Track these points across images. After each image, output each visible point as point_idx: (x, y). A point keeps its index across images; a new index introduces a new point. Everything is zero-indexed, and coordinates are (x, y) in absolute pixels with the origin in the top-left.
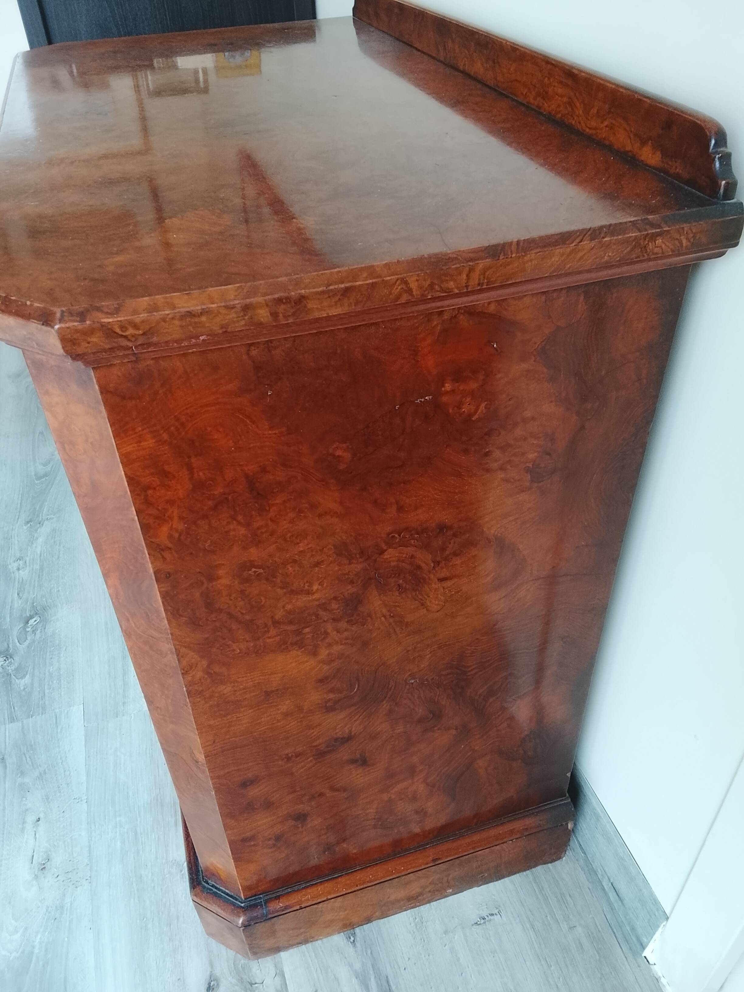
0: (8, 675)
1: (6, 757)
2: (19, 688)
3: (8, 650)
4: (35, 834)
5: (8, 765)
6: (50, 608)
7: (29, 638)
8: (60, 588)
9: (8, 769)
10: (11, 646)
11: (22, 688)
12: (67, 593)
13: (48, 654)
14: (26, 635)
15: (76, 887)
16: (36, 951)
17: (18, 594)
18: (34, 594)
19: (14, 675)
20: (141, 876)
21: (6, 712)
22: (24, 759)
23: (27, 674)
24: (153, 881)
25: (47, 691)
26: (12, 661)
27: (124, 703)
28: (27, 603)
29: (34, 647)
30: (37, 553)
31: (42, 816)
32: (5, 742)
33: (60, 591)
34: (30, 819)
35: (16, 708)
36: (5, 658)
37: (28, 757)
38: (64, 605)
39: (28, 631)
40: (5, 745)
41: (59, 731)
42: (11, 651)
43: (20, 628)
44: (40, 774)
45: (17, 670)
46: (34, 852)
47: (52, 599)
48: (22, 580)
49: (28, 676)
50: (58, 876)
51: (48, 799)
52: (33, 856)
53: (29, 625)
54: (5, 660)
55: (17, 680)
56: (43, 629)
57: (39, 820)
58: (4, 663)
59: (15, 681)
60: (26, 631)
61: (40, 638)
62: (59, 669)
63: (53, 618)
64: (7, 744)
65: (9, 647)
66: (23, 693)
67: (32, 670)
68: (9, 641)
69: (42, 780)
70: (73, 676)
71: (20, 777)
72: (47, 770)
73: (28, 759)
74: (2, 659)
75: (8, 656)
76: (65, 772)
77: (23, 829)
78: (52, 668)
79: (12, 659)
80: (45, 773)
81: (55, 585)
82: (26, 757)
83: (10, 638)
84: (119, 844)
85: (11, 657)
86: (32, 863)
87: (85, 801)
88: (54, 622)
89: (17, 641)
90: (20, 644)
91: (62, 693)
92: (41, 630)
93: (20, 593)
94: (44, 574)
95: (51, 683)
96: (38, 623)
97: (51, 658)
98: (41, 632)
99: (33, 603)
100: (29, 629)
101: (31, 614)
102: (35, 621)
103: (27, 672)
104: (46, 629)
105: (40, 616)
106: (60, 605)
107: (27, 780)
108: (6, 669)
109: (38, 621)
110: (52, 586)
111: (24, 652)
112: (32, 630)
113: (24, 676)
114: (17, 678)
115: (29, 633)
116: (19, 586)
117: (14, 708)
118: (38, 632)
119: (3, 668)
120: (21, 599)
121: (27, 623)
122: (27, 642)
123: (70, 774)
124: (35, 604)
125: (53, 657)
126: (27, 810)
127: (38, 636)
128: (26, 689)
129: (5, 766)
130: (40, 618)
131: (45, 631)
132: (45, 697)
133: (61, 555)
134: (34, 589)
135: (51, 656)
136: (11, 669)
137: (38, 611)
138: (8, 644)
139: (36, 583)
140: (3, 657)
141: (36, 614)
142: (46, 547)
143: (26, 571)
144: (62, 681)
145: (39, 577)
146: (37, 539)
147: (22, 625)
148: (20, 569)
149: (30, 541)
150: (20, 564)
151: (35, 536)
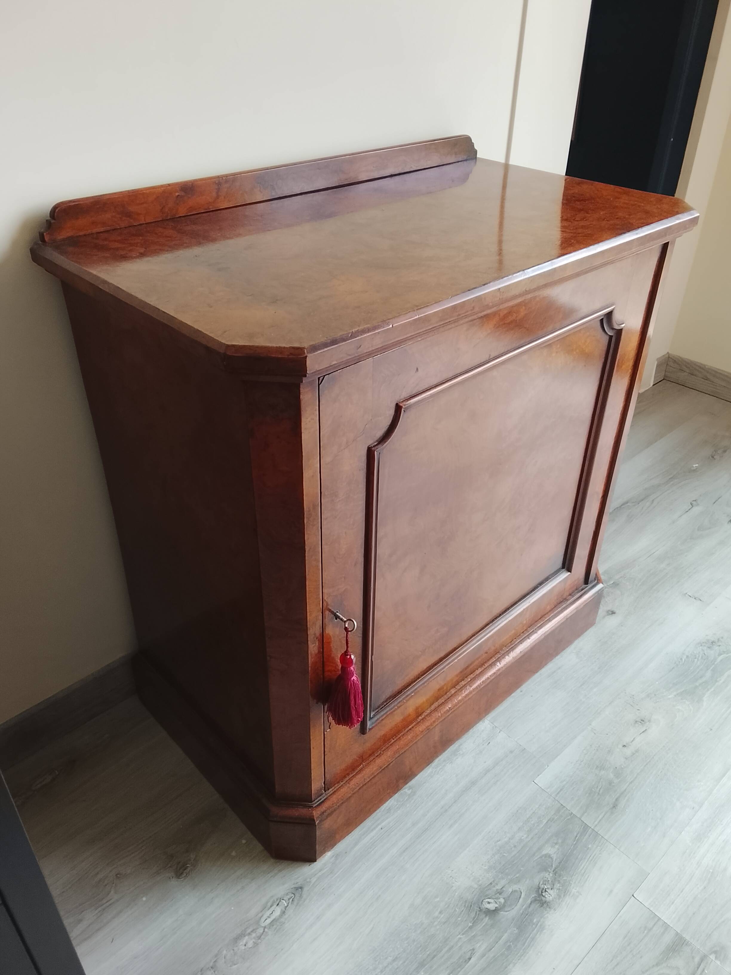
0: (555, 874)
1: (612, 806)
2: (558, 849)
3: (535, 900)
4: (633, 741)
5: (614, 800)
6: (466, 901)
7: (510, 890)
8: (437, 914)
9: (616, 797)
10: (529, 901)
11: (557, 847)
12: (438, 899)
13: (513, 854)
14: (509, 897)
15: (633, 695)
16: (675, 693)
17: (470, 959)
18: (460, 938)
19: (552, 866)
20: (599, 668)
21: (584, 840)
22: (601, 791)
23: (543, 856)
24: (595, 661)
25: (545, 822)
26: (541, 883)
27: (511, 752)
28: (474, 936)
29: (515, 875)
31: (620, 746)
32: (603, 817)
33: (439, 910)
35: (575, 834)
36: (544, 894)
37: (598, 789)
38: (454, 888)
39: (504, 898)
40: (605, 814)
41: (565, 783)
42: (533, 896)
43: (506, 911)
44: (600, 770)
45: (545, 869)
46: (640, 734)
47: (455, 910)
49: (544, 852)
50: (638, 710)
51: (609, 751)
52: (643, 732)
53: (497, 906)
54: (546, 891)
55: (554, 859)
56: (493, 885)
57: (624, 746)
58: (548, 889)
59: (556, 860)
60: (505, 902)
61: (503, 878)
62: (519, 829)
63: (476, 886)
64: (603, 814)
65: (532, 902)
66: (560, 841)
67: (536, 855)
68: (526, 909)
69: (603, 765)
70: (517, 811)
71: (613, 783)
72: (595, 768)
73: (599, 787)
74: (546, 896)
75: (540, 892)
76: (586, 754)
77: (637, 751)
78: (523, 836)
79: (540, 885)
80: (597, 767)
81: (436, 923)
82: (599, 791)
83: (521, 911)
84: (595, 690)
85: (539, 888)
86: (646, 730)
87: (591, 726)
88: (479, 881)
89: (521, 900)
90: (521, 893)
91: (537, 806)
92: (494, 886)
93: (468, 957)
94: (428, 953)
95: (536, 825)
96: (489, 898)
97: (515, 846)
98: (497, 884)
99: (471, 928)
100: (502, 901)
101: (484, 916)
102: (489, 903)
103: (541, 857)
104: (491, 882)
105: (480, 904)
106: (457, 894)
107: (611, 776)
108: (552, 881)
109: (487, 900)
110: (438, 927)
111: (526, 881)
112: (500, 896)
113: (548, 856)
114: (552, 861)
115: (505, 895)
116: (459, 969)
117: (576, 837)
118: (499, 887)
119: (554, 885)
120: (473, 949)
121: (496, 910)
122: (516, 887)
123: (584, 749)
124: (470, 924)
125: (512, 846)
126: (626, 759)
127: (503, 882)
128: (555, 841)
129: (617, 800)
130: (483, 901)
131: (494, 881)
132: (550, 819)
133: (390, 959)
134: (452, 947)
135: (513, 849)
136: (549, 876)
137: (476, 912)
138: (529, 906)
139: (445, 950)
140: (544, 896)
141: (481, 911)
144: (528, 816)
145: (435, 956)
147: (502, 912)
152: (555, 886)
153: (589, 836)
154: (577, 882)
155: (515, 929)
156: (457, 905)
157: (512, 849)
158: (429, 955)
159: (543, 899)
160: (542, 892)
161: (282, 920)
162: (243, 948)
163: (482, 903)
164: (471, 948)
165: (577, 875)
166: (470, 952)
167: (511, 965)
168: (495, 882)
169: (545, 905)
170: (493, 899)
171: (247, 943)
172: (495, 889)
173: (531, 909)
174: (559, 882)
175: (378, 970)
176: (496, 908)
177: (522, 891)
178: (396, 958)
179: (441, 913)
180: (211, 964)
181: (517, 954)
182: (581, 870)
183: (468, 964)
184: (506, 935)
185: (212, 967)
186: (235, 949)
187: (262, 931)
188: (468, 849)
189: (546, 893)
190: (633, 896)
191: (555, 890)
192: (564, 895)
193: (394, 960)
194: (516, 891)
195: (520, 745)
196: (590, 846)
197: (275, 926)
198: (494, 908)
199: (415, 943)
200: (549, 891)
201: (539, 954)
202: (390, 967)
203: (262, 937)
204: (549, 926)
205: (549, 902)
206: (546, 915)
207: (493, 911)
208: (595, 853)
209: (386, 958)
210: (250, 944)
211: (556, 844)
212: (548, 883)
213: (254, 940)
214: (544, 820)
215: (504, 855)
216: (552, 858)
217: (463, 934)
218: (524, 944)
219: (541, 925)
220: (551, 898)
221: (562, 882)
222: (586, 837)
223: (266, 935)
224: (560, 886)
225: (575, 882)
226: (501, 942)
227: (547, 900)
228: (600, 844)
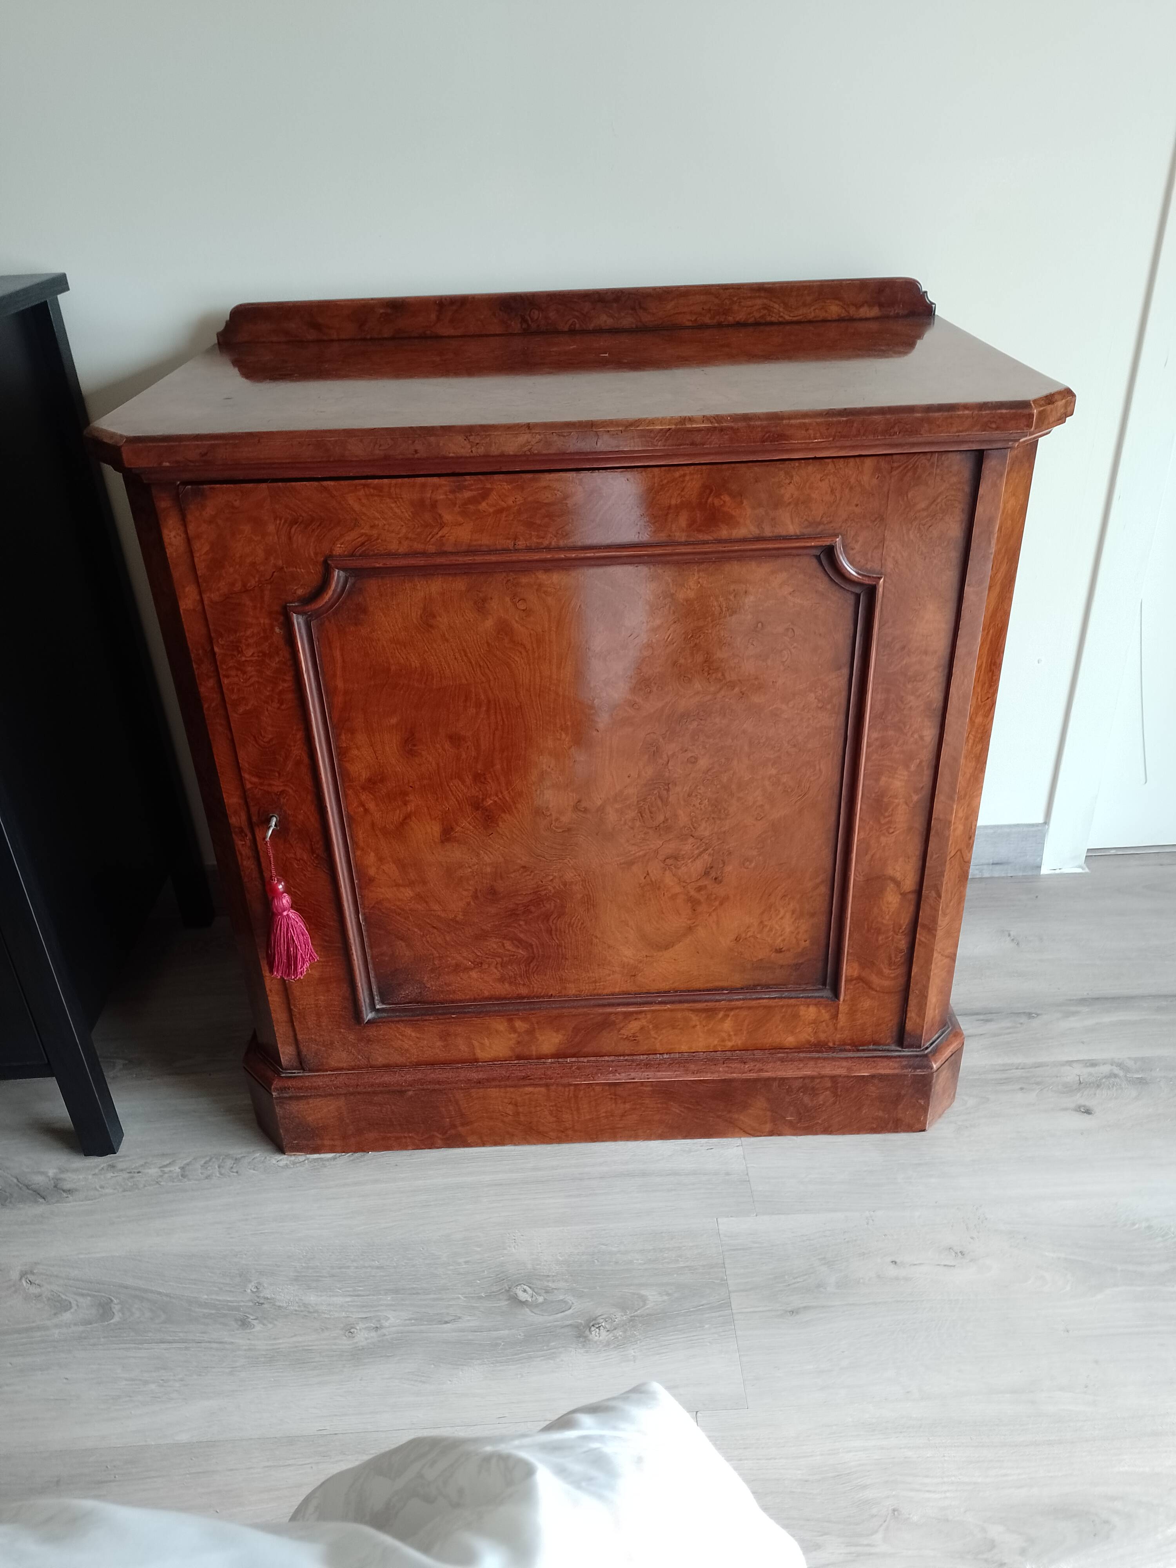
0: (631, 1320)
1: (789, 1309)
2: (664, 1301)
3: (576, 1327)
4: (915, 1265)
5: (802, 1305)
6: (503, 1272)
7: (561, 1297)
8: (462, 1260)
9: (809, 1304)
10: (569, 1323)
11: (666, 1298)
12: (479, 1249)
13: (606, 1268)
14: (552, 1302)
15: (986, 1219)
16: (1061, 1255)
17: (446, 1322)
18: (459, 1298)
19: (636, 1311)
20: (973, 1161)
21: (707, 1315)
22: (797, 1285)
23: (638, 1294)
25: (682, 1264)
26: (603, 1317)
27: (728, 1173)
28: (474, 1308)
29: (583, 1288)
30: (348, 1302)
31: (890, 1259)
32: (763, 1311)
33: (467, 1259)
34: (892, 1271)
35: (704, 1302)
36: (593, 1329)
37: (794, 1281)
38: (505, 1252)
39: (545, 1299)
40: (769, 1311)
41: (757, 1245)
42: (580, 1321)
43: (532, 1312)
44: (823, 1264)
45: (624, 1308)
46: (938, 1265)
47: (483, 1271)
48: (410, 1320)
49: (643, 1292)
50: (972, 1238)
51: (864, 1254)
52: (945, 1266)
53: (530, 1300)
54: (599, 1328)
55: (647, 1307)
56: (549, 1278)
57: (894, 1262)
58: (605, 1328)
60: (542, 1303)
61: (566, 1281)
62: (642, 1251)
63: (529, 1266)
64: (767, 1308)
65: (570, 1325)
66: (676, 1295)
67: (632, 1287)
68: (556, 1326)
69: (834, 1261)
70: (662, 1233)
71: (825, 1289)
72: (820, 1257)
73: (798, 1280)
74: (593, 1333)
75: (591, 1324)
76: (825, 1236)
77: (906, 1279)
78: (638, 1260)
79: (599, 1318)
80: (824, 1258)
81: (451, 1267)
82: (794, 1283)
83: (549, 1325)
84: (933, 1180)
85: (595, 1319)
86: (953, 1266)
87: (872, 1213)
88: (538, 1264)
89: (562, 1314)
90: (570, 1308)
91: (691, 1244)
92: (548, 1281)
93: (446, 1319)
94: (415, 1286)
95: (667, 1261)
96: (530, 1287)
97: (616, 1263)
98: (554, 1282)
99: (480, 1298)
100: (541, 1299)
101: (506, 1298)
102: (525, 1291)
103: (634, 1294)
104: (550, 1274)
105: (514, 1285)
106: (502, 1258)
107: (832, 1280)
108: (618, 1324)
109: (525, 1287)
110: (449, 1272)
111: (589, 1302)
112: (544, 1295)
113: (644, 1299)
114: (642, 1307)
115: (550, 1297)
116: (425, 1323)
117: (702, 1305)
118: (552, 1285)
119: (615, 1329)
120: (460, 1318)
121: (524, 1303)
122: (569, 1298)
123: (829, 1230)
124: (483, 1295)
125: (614, 1260)
126: (879, 1276)
127: (562, 1284)
128: (670, 1292)
129: (805, 1308)
130: (520, 1284)
131: (554, 1276)
132: (691, 1266)
133: (376, 1263)
134: (443, 1299)
135: (612, 1263)
136: (620, 1317)
137: (502, 1289)
138: (562, 1327)
139: (432, 1296)
140: (590, 1331)
141: (508, 1291)
142: (340, 1289)
143: (389, 1316)
144: (667, 1246)
145: (418, 1294)
146: (305, 1305)
147: (527, 1309)
148: (378, 1326)
149: (305, 1316)
150: (364, 1326)
151: (297, 1308)
152: (615, 1331)
153: (719, 1317)
154: (645, 1347)
155: (523, 1334)
156: (490, 1269)
157: (610, 1262)
158: (413, 1288)
159: (587, 1332)
160: (593, 1326)
161: (327, 1163)
162: (274, 1162)
163: (517, 1285)
164: (459, 1315)
165: (654, 1341)
166: (454, 1318)
167: (479, 1362)
168: (555, 1278)
169: (581, 1339)
170: (533, 1291)
171: (281, 1160)
172: (546, 1284)
173: (563, 1330)
174: (625, 1332)
175: (355, 1264)
176: (527, 1301)
177: (573, 1308)
178: (382, 1267)
179: (466, 1262)
180: (239, 1156)
181: (496, 1357)
182: (665, 1341)
183: (440, 1326)
184: (507, 1332)
185: (236, 1159)
186: (268, 1158)
187: (301, 1160)
188: (561, 1228)
189: (597, 1330)
190: (697, 1412)
191: (611, 1335)
192: (615, 1347)
193: (378, 1268)
194: (566, 1302)
195: (747, 1174)
196: (707, 1326)
197: (315, 1164)
198: (524, 1300)
199: (412, 1269)
200: (602, 1331)
201: (519, 1376)
202: (369, 1270)
203: (298, 1165)
204: (562, 1361)
205: (589, 1340)
206: (570, 1349)
207: (521, 1302)
208: (702, 1337)
209: (373, 1260)
210: (281, 1164)
211: (668, 1294)
212: (611, 1323)
213: (288, 1162)
215: (593, 1261)
216: (645, 1305)
217: (465, 1297)
218: (516, 1354)
219: (554, 1353)
220: (597, 1338)
221: (629, 1333)
222: (713, 1314)
223: (301, 1166)
224: (621, 1336)
225: (643, 1346)
226: (495, 1334)
227: (590, 1337)
228: (723, 1333)
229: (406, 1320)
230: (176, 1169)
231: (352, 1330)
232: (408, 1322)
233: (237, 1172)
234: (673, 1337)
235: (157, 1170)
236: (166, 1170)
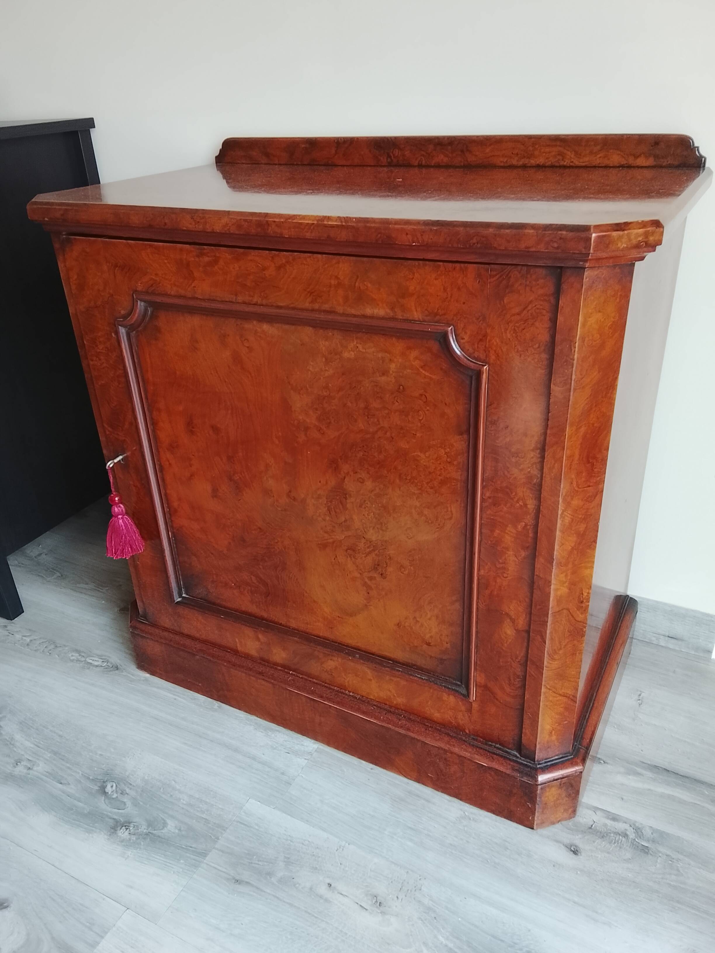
0: (147, 834)
1: (237, 878)
2: (174, 833)
3: (117, 821)
4: (342, 894)
5: (246, 880)
6: (112, 770)
7: (125, 800)
8: (100, 752)
9: (251, 882)
10: (116, 817)
11: (177, 831)
12: (113, 751)
13: (163, 796)
14: (119, 801)
15: (420, 890)
17: (61, 783)
18: (79, 773)
19: (155, 830)
20: (451, 844)
21: (188, 855)
22: (256, 866)
23: (164, 820)
24: (462, 839)
25: (204, 816)
26: (135, 824)
27: (283, 774)
28: (80, 782)
29: (141, 801)
30: (31, 747)
31: (328, 881)
32: (221, 871)
33: (103, 753)
34: (323, 890)
35: (193, 846)
36: (124, 828)
37: (257, 862)
39: (117, 797)
40: (224, 872)
41: (257, 827)
42: (121, 820)
43: (104, 800)
44: (284, 862)
45: (150, 824)
46: (357, 903)
47: (103, 764)
48: (47, 772)
49: (168, 821)
50: (397, 897)
51: (316, 868)
52: (361, 906)
53: (110, 793)
54: (127, 829)
55: (162, 831)
56: (130, 786)
57: (330, 885)
58: (130, 831)
59: (162, 832)
60: (113, 798)
61: (137, 792)
62: (191, 796)
64: (225, 870)
65: (115, 819)
66: (184, 833)
67: (166, 815)
68: (107, 816)
69: (293, 863)
70: (212, 791)
71: (271, 878)
72: (287, 856)
73: (260, 863)
75: (125, 825)
76: (303, 844)
77: (327, 900)
78: (184, 800)
79: (133, 823)
80: (289, 858)
81: (91, 754)
82: (256, 864)
83: (105, 813)
84: (409, 843)
85: (130, 823)
86: (366, 910)
87: (347, 844)
88: (133, 775)
89: (116, 810)
90: (124, 809)
91: (220, 806)
92: (128, 787)
93: (62, 782)
94: (66, 755)
95: (198, 809)
96: (116, 786)
97: (171, 796)
98: (131, 789)
99: (88, 778)
100: (115, 796)
101: (100, 785)
102: (112, 787)
103: (163, 819)
104: (133, 784)
105: (111, 780)
106: (118, 762)
107: (280, 874)
108: (138, 832)
109: (114, 785)
110: (88, 756)
111: (136, 811)
112: (119, 794)
113: (165, 824)
114: (160, 830)
115: (121, 797)
116: (52, 778)
117: (191, 847)
118: (128, 790)
119: (134, 835)
120: (69, 784)
121: (105, 793)
122: (129, 804)
123: (309, 841)
124: (91, 778)
125: (171, 794)
126: (311, 889)
127: (132, 793)
128: (182, 829)
129: (247, 883)
130: (113, 782)
131: (134, 786)
132: (208, 820)
133: (61, 733)
134: (72, 770)
135: (169, 795)
136: (143, 829)
137: (102, 779)
138: (110, 818)
139: (68, 765)
140: (121, 829)
141: (104, 782)
142: (34, 738)
143: (41, 765)
144: (208, 800)
145: (63, 760)
146: (12, 739)
147: (103, 798)
148: (31, 768)
149: (7, 744)
150: (25, 764)
151: (7, 738)
152: (132, 836)
153: (194, 860)
154: (139, 854)
155: (88, 811)
156: (108, 765)
157: (168, 793)
158: (64, 756)
159: (119, 828)
160: (125, 826)
161: (91, 668)
162: (70, 656)
164: (70, 783)
165: (147, 853)
166: (67, 783)
167: (55, 814)
169: (113, 830)
170: (116, 789)
171: (74, 656)
172: (126, 788)
173: (109, 820)
174: (137, 839)
175: (52, 728)
176: (108, 793)
178: (62, 737)
179: (101, 755)
181: (65, 816)
182: (152, 857)
183: (56, 783)
184: (82, 805)
186: (69, 652)
187: (82, 660)
188: (163, 760)
189: (125, 830)
190: (128, 909)
191: (129, 837)
192: (124, 845)
193: (60, 736)
194: (125, 805)
195: (294, 780)
196: (182, 861)
199: (74, 745)
200: (127, 831)
201: (65, 833)
202: (55, 735)
203: (78, 662)
204: (92, 837)
205: (116, 833)
206: (102, 833)
207: (105, 791)
208: (174, 867)
209: (61, 731)
211: (180, 830)
212: (136, 830)
213: (76, 659)
214: (205, 815)
215: (161, 789)
216: (162, 829)
217: (82, 774)
218: (75, 820)
219: (93, 830)
220: (120, 834)
221: (138, 841)
222: (192, 856)
223: (79, 664)
224: (133, 840)
225: (138, 853)
226: (76, 803)
227: (118, 832)
228: (186, 871)
229: (45, 771)
230: (28, 640)
231: (18, 763)
232: (45, 773)
233: (50, 653)
234: (158, 857)
235: (21, 637)
236: (24, 638)
